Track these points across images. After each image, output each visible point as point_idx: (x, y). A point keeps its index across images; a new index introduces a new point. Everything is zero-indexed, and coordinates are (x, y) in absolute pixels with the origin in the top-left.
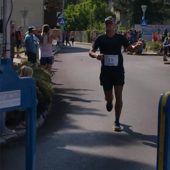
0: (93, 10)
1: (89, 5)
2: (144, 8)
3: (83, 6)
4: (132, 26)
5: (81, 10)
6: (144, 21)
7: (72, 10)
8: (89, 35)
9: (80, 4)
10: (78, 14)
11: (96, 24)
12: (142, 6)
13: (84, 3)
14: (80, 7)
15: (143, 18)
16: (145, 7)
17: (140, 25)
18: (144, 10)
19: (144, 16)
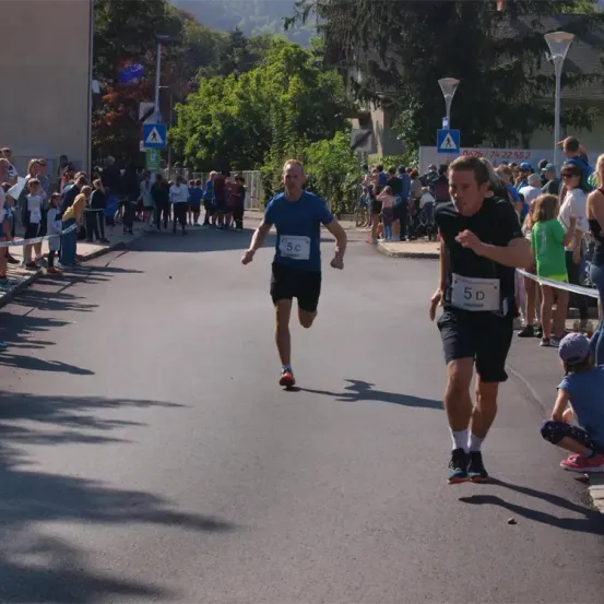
0: (288, 96)
1: (274, 78)
2: (448, 86)
3: (253, 82)
4: (414, 153)
5: (245, 95)
6: (449, 136)
7: (216, 97)
8: (267, 184)
9: (243, 76)
10: (234, 110)
11: (293, 147)
12: (440, 82)
13: (255, 73)
14: (243, 87)
15: (445, 123)
16: (454, 86)
17: (436, 148)
18: (448, 96)
19: (448, 117)
